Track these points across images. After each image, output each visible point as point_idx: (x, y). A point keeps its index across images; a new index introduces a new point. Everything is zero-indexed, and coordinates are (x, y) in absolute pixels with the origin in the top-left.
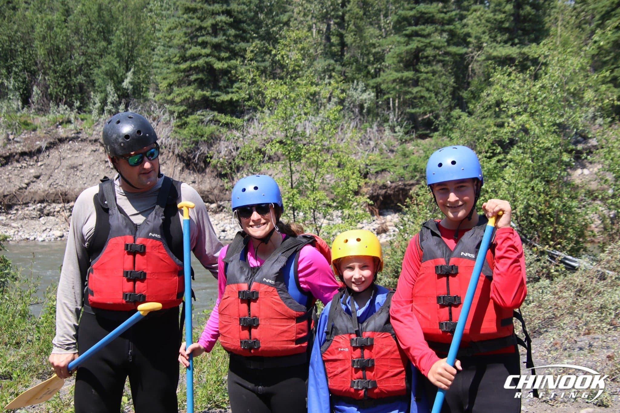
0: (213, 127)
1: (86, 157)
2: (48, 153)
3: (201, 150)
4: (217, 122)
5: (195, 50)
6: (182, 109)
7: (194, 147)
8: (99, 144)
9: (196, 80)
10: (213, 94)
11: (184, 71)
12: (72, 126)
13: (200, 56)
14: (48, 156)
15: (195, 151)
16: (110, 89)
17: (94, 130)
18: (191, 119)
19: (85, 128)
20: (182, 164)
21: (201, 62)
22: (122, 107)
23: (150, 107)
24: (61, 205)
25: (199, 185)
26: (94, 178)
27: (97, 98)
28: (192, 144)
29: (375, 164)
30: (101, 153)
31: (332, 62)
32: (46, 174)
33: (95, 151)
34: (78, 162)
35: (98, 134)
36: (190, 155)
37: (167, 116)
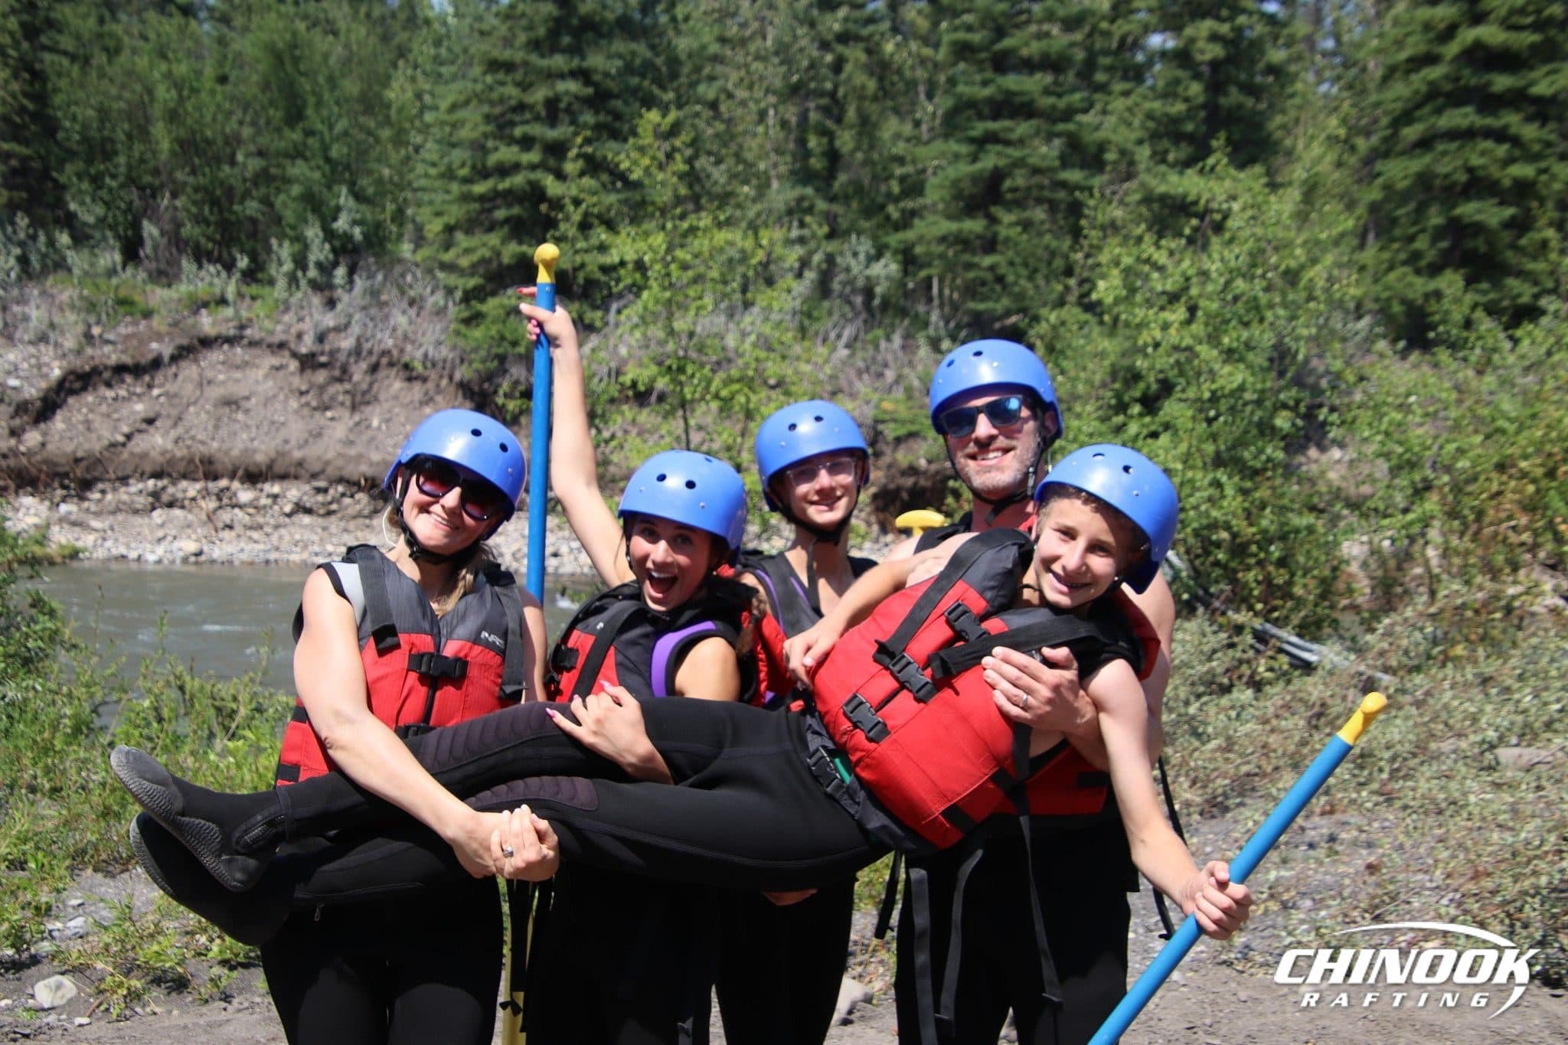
1: (257, 382)
2: (174, 369)
3: (512, 376)
5: (506, 153)
6: (473, 282)
7: (497, 368)
8: (287, 353)
9: (507, 221)
11: (482, 198)
12: (229, 312)
13: (516, 167)
14: (176, 375)
15: (498, 377)
16: (313, 232)
17: (278, 322)
18: (491, 306)
19: (258, 316)
21: (518, 180)
22: (340, 272)
23: (403, 276)
24: (199, 485)
26: (273, 427)
27: (285, 251)
28: (492, 360)
29: (895, 420)
30: (292, 374)
31: (809, 191)
32: (168, 416)
33: (278, 369)
34: (240, 390)
35: (286, 332)
36: (486, 385)
37: (439, 298)
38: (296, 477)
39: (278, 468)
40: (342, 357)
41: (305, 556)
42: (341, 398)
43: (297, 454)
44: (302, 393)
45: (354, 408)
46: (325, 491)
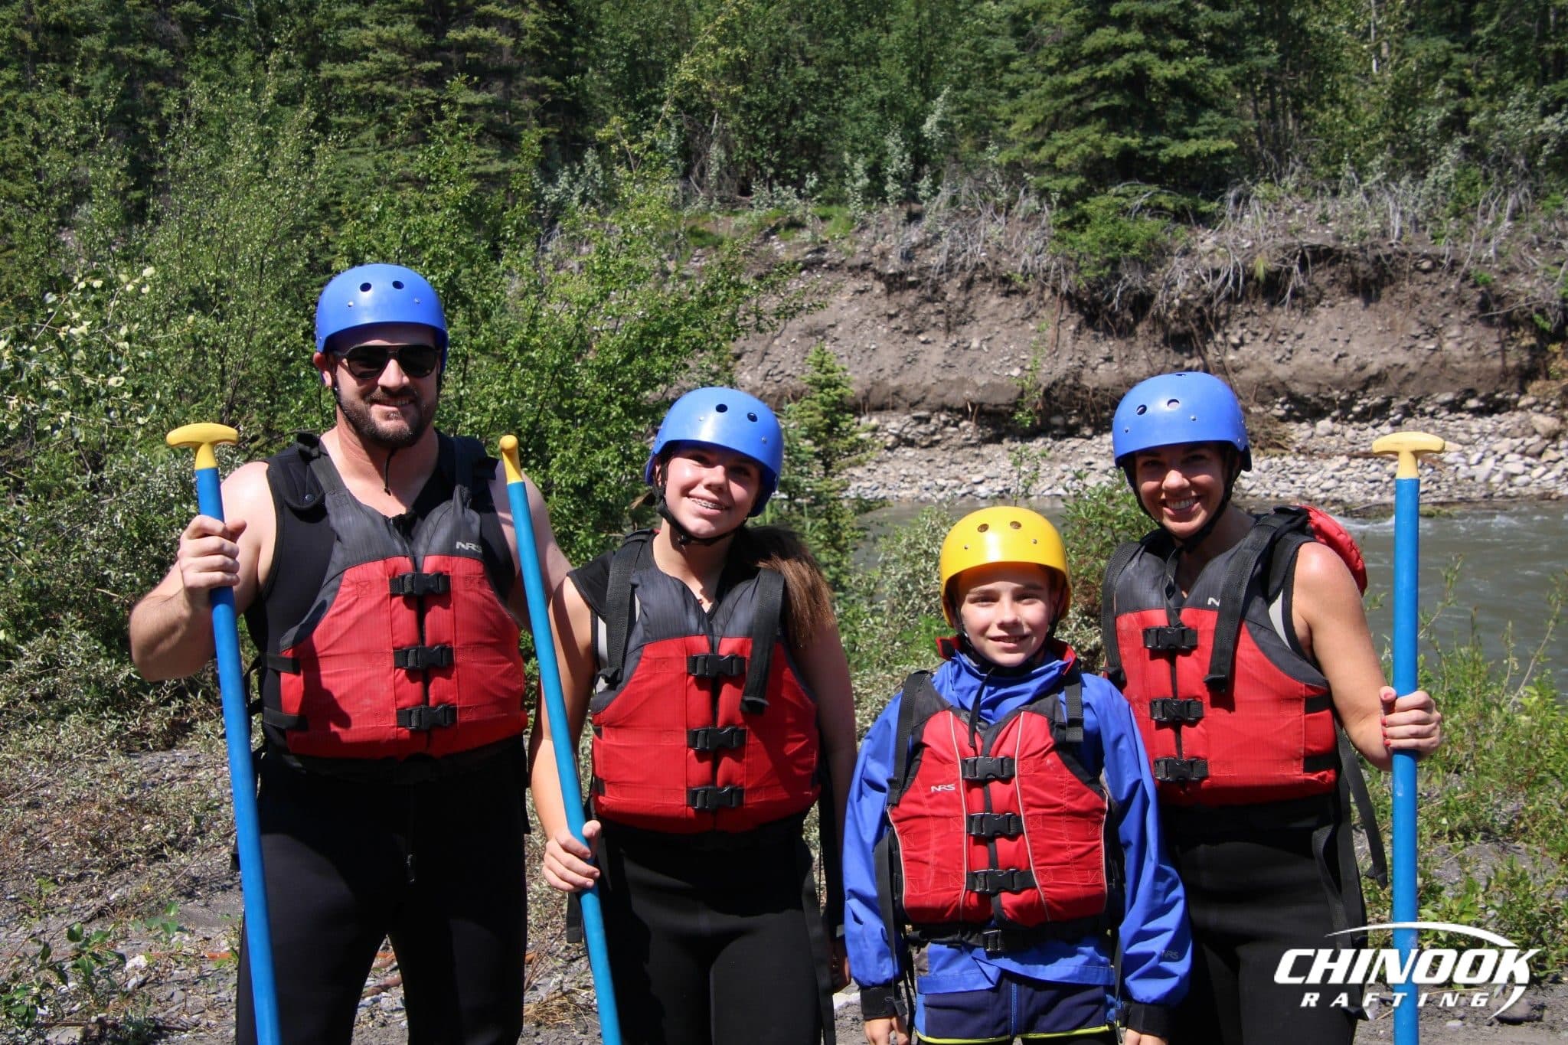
0: (1150, 225)
1: (842, 308)
3: (1125, 281)
4: (1158, 211)
5: (1103, 36)
6: (1073, 183)
7: (1110, 274)
8: (871, 275)
9: (1099, 113)
10: (1149, 143)
11: (1074, 89)
12: (806, 235)
13: (1117, 50)
15: (1109, 284)
16: (892, 142)
17: (857, 243)
18: (1095, 205)
19: (833, 238)
20: (1077, 317)
21: (1120, 65)
22: (925, 184)
25: (1121, 366)
26: (865, 356)
27: (859, 166)
28: (1104, 266)
30: (878, 297)
33: (861, 292)
34: (826, 318)
35: (868, 252)
36: (1097, 295)
37: (1033, 202)
38: (894, 408)
39: (875, 400)
40: (933, 275)
41: (915, 491)
42: (933, 319)
43: (893, 383)
44: (891, 317)
45: (948, 329)
46: (927, 420)
